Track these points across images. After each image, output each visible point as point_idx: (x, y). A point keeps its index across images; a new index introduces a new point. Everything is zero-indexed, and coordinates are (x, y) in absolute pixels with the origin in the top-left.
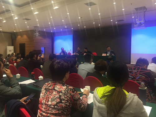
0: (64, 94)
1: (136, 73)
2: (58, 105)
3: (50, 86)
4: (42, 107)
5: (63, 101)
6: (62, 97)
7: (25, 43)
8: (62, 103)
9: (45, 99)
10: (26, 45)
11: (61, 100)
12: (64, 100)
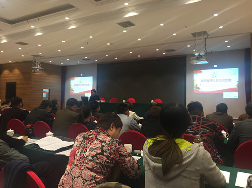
0: (108, 145)
1: (196, 126)
2: (98, 156)
3: (92, 134)
4: (74, 159)
5: (105, 154)
6: (104, 148)
7: (16, 83)
8: (104, 155)
9: (81, 149)
10: (17, 86)
11: (103, 151)
12: (106, 152)
